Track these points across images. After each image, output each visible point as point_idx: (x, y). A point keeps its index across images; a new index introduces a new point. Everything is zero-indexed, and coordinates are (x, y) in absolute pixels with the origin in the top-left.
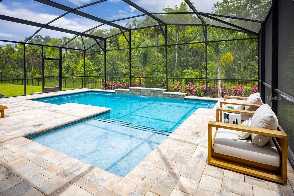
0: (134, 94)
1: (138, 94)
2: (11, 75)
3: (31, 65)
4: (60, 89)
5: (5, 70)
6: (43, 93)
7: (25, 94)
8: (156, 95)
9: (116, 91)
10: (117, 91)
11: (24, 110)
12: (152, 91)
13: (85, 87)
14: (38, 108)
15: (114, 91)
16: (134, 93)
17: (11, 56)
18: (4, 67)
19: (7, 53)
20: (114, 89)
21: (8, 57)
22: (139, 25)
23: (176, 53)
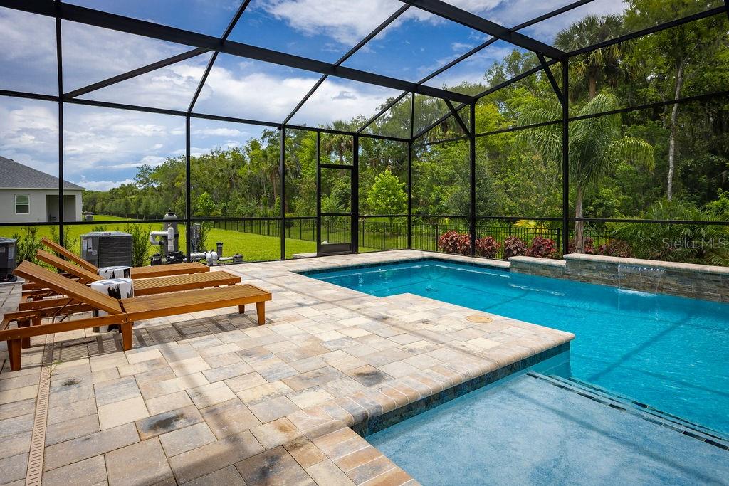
0: (588, 279)
1: (603, 280)
2: (239, 212)
3: (273, 193)
4: (353, 248)
5: (229, 202)
6: (318, 256)
7: (283, 258)
8: (694, 291)
9: (514, 262)
10: (520, 265)
11: (301, 305)
12: (671, 272)
13: (409, 247)
14: (331, 302)
15: (506, 264)
16: (586, 274)
17: (240, 172)
18: (228, 197)
19: (233, 167)
20: (505, 258)
21: (235, 175)
22: (525, 66)
23: (672, 142)
